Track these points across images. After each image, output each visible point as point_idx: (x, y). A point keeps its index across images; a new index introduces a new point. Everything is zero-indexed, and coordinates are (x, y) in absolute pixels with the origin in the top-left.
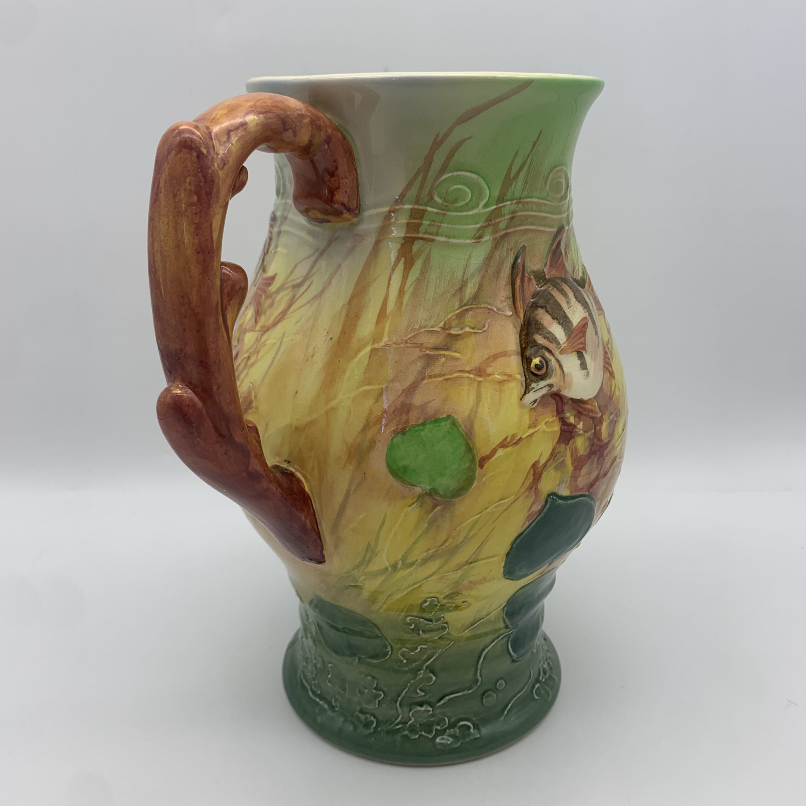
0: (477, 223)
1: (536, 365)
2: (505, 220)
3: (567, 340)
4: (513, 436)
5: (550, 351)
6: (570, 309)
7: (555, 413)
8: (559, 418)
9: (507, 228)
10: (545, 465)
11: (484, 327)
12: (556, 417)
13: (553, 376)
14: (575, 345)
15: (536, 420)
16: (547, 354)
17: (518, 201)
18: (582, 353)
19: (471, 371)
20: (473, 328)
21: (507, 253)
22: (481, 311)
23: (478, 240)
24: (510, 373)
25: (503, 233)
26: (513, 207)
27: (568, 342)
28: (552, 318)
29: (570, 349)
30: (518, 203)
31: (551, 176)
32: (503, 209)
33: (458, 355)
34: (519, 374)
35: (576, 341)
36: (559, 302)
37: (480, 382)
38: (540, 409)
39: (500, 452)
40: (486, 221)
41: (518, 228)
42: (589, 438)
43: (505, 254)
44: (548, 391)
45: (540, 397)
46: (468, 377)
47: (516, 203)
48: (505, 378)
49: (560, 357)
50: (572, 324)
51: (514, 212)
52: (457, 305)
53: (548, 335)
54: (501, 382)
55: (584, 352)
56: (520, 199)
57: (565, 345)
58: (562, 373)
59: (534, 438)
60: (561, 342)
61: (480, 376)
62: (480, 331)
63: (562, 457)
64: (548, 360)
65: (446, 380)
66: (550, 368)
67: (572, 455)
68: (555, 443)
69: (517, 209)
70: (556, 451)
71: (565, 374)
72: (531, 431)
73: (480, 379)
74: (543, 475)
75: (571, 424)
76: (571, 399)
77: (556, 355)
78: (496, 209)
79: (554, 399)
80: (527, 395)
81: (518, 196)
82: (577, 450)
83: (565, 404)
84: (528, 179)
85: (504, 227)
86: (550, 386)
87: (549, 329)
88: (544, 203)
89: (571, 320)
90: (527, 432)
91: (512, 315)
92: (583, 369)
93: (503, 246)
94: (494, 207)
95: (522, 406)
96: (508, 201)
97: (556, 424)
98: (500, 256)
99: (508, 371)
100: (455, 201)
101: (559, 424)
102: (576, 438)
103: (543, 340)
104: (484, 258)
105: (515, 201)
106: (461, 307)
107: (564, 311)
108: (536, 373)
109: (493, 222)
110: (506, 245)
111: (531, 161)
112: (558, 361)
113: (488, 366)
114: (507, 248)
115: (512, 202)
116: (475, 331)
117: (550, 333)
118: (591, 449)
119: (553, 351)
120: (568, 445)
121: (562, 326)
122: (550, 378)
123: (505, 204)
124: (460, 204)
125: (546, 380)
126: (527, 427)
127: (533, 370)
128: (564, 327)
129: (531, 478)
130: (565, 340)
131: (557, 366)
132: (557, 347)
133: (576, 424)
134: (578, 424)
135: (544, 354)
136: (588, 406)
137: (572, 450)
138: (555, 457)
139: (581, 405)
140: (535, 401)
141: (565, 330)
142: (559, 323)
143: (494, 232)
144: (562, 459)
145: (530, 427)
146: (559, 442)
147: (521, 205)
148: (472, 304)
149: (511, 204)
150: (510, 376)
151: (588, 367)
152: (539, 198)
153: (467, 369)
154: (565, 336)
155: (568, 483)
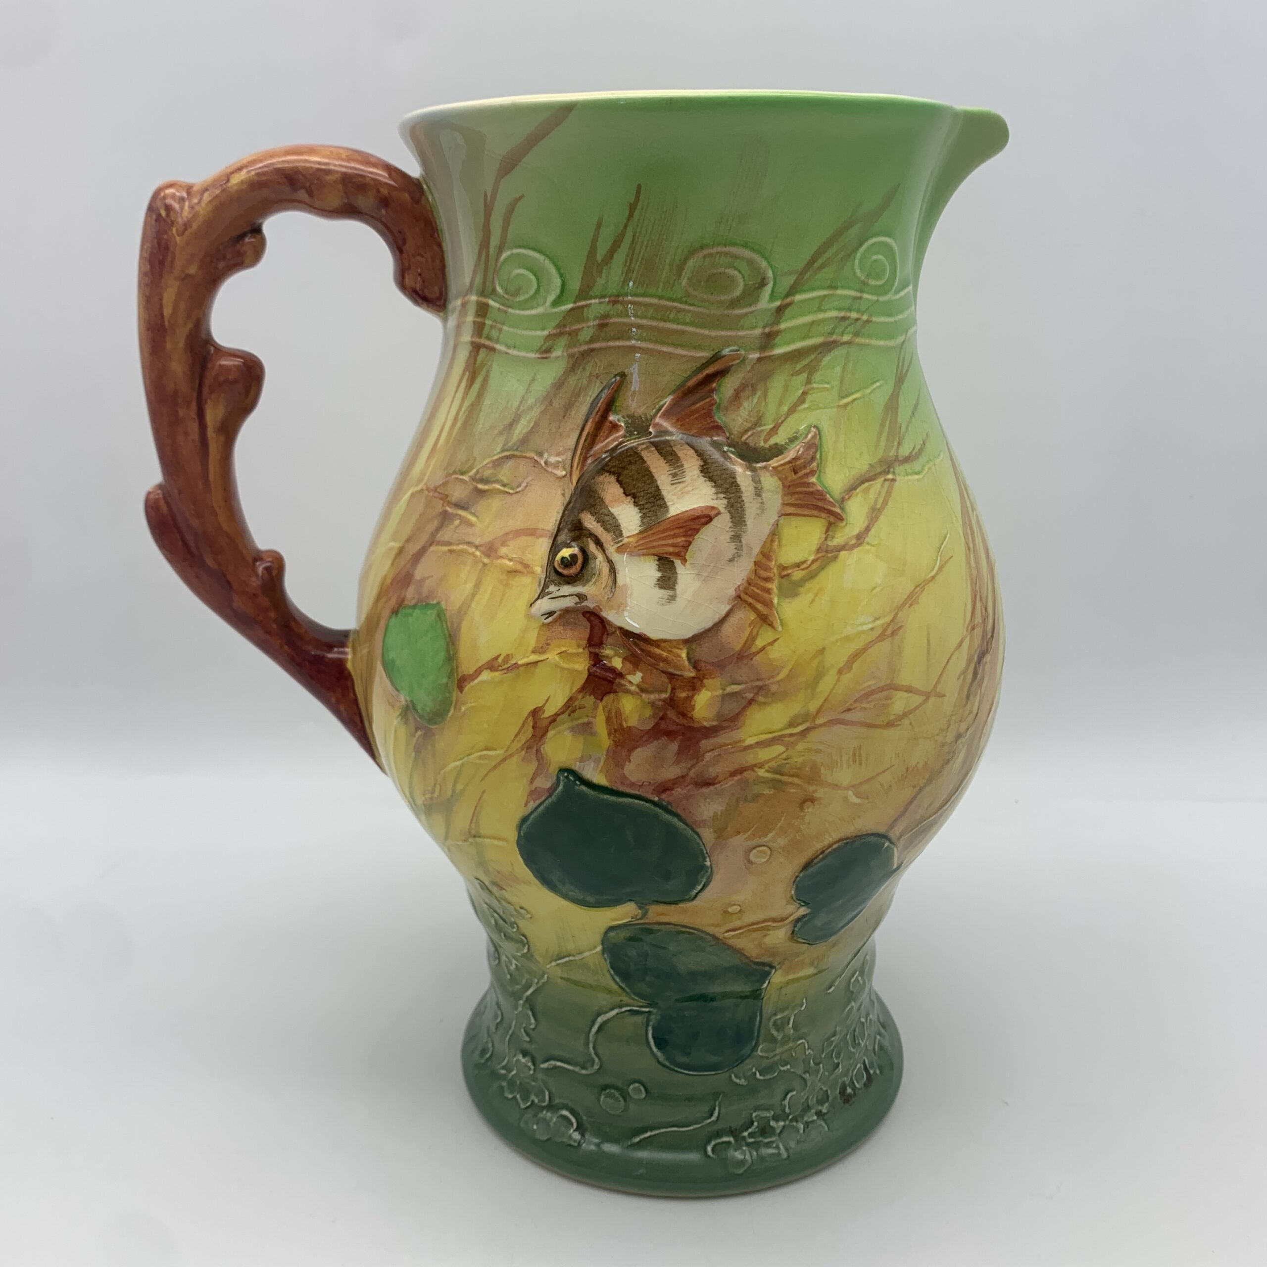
0: (543, 329)
1: (563, 558)
2: (588, 327)
3: (641, 532)
4: (508, 657)
5: (599, 543)
6: (675, 486)
7: (585, 642)
8: (591, 653)
9: (592, 341)
10: (554, 719)
11: (519, 486)
12: (584, 649)
13: (591, 583)
14: (655, 544)
15: (548, 644)
16: (592, 547)
17: (613, 299)
18: (673, 562)
19: (481, 546)
20: (504, 485)
21: (590, 382)
22: (523, 462)
23: (545, 356)
24: (529, 563)
25: (584, 348)
26: (604, 309)
27: (641, 536)
28: (624, 493)
29: (640, 548)
30: (615, 302)
31: (691, 263)
32: (585, 310)
33: (473, 519)
34: (542, 567)
35: (663, 539)
36: (653, 470)
37: (485, 565)
38: (558, 629)
39: (486, 676)
40: (557, 327)
41: (612, 344)
42: (653, 704)
43: (585, 382)
44: (576, 603)
45: (560, 610)
46: (473, 554)
47: (609, 302)
48: (519, 567)
49: (615, 557)
50: (667, 511)
51: (604, 316)
52: (499, 449)
53: (606, 518)
54: (512, 572)
55: (678, 563)
56: (618, 296)
57: (631, 540)
58: (610, 582)
59: (539, 670)
60: (626, 533)
61: (488, 556)
62: (511, 491)
63: (587, 716)
64: (590, 557)
65: (451, 551)
66: (589, 569)
67: (608, 720)
68: (574, 690)
69: (612, 313)
70: (576, 703)
71: (617, 585)
72: (533, 658)
73: (486, 560)
74: (550, 734)
75: (613, 670)
76: (621, 629)
77: (608, 552)
78: (572, 310)
79: (589, 620)
80: (539, 601)
81: (614, 291)
82: (621, 715)
83: (608, 634)
84: (633, 265)
85: (588, 338)
86: (581, 597)
87: (610, 509)
88: (675, 307)
89: (668, 504)
90: (528, 657)
91: (565, 476)
92: (662, 587)
93: (584, 369)
94: (570, 306)
95: (529, 616)
96: (595, 298)
97: (581, 660)
98: (577, 384)
99: (528, 557)
100: (517, 293)
101: (587, 661)
102: (620, 694)
103: (595, 523)
104: (552, 383)
105: (607, 300)
106: (503, 451)
107: (658, 487)
108: (560, 570)
109: (568, 329)
110: (589, 367)
111: (634, 236)
112: (610, 562)
113: (504, 544)
114: (590, 373)
115: (603, 300)
116: (506, 489)
117: (611, 515)
118: (657, 724)
119: (604, 545)
120: (601, 700)
121: (641, 509)
122: (584, 585)
123: (588, 302)
124: (521, 298)
125: (574, 586)
126: (530, 649)
127: (556, 564)
128: (644, 511)
129: (529, 732)
130: (637, 532)
131: (606, 569)
132: (614, 539)
133: (624, 671)
134: (629, 674)
135: (588, 545)
136: (658, 651)
137: (610, 712)
138: (573, 711)
139: (641, 643)
140: (551, 614)
141: (642, 518)
142: (636, 504)
143: (569, 346)
144: (585, 720)
145: (534, 652)
146: (583, 689)
147: (619, 307)
148: (517, 450)
149: (600, 303)
150: (526, 566)
151: (679, 587)
152: (661, 298)
153: (477, 541)
154: (640, 526)
155: (602, 764)
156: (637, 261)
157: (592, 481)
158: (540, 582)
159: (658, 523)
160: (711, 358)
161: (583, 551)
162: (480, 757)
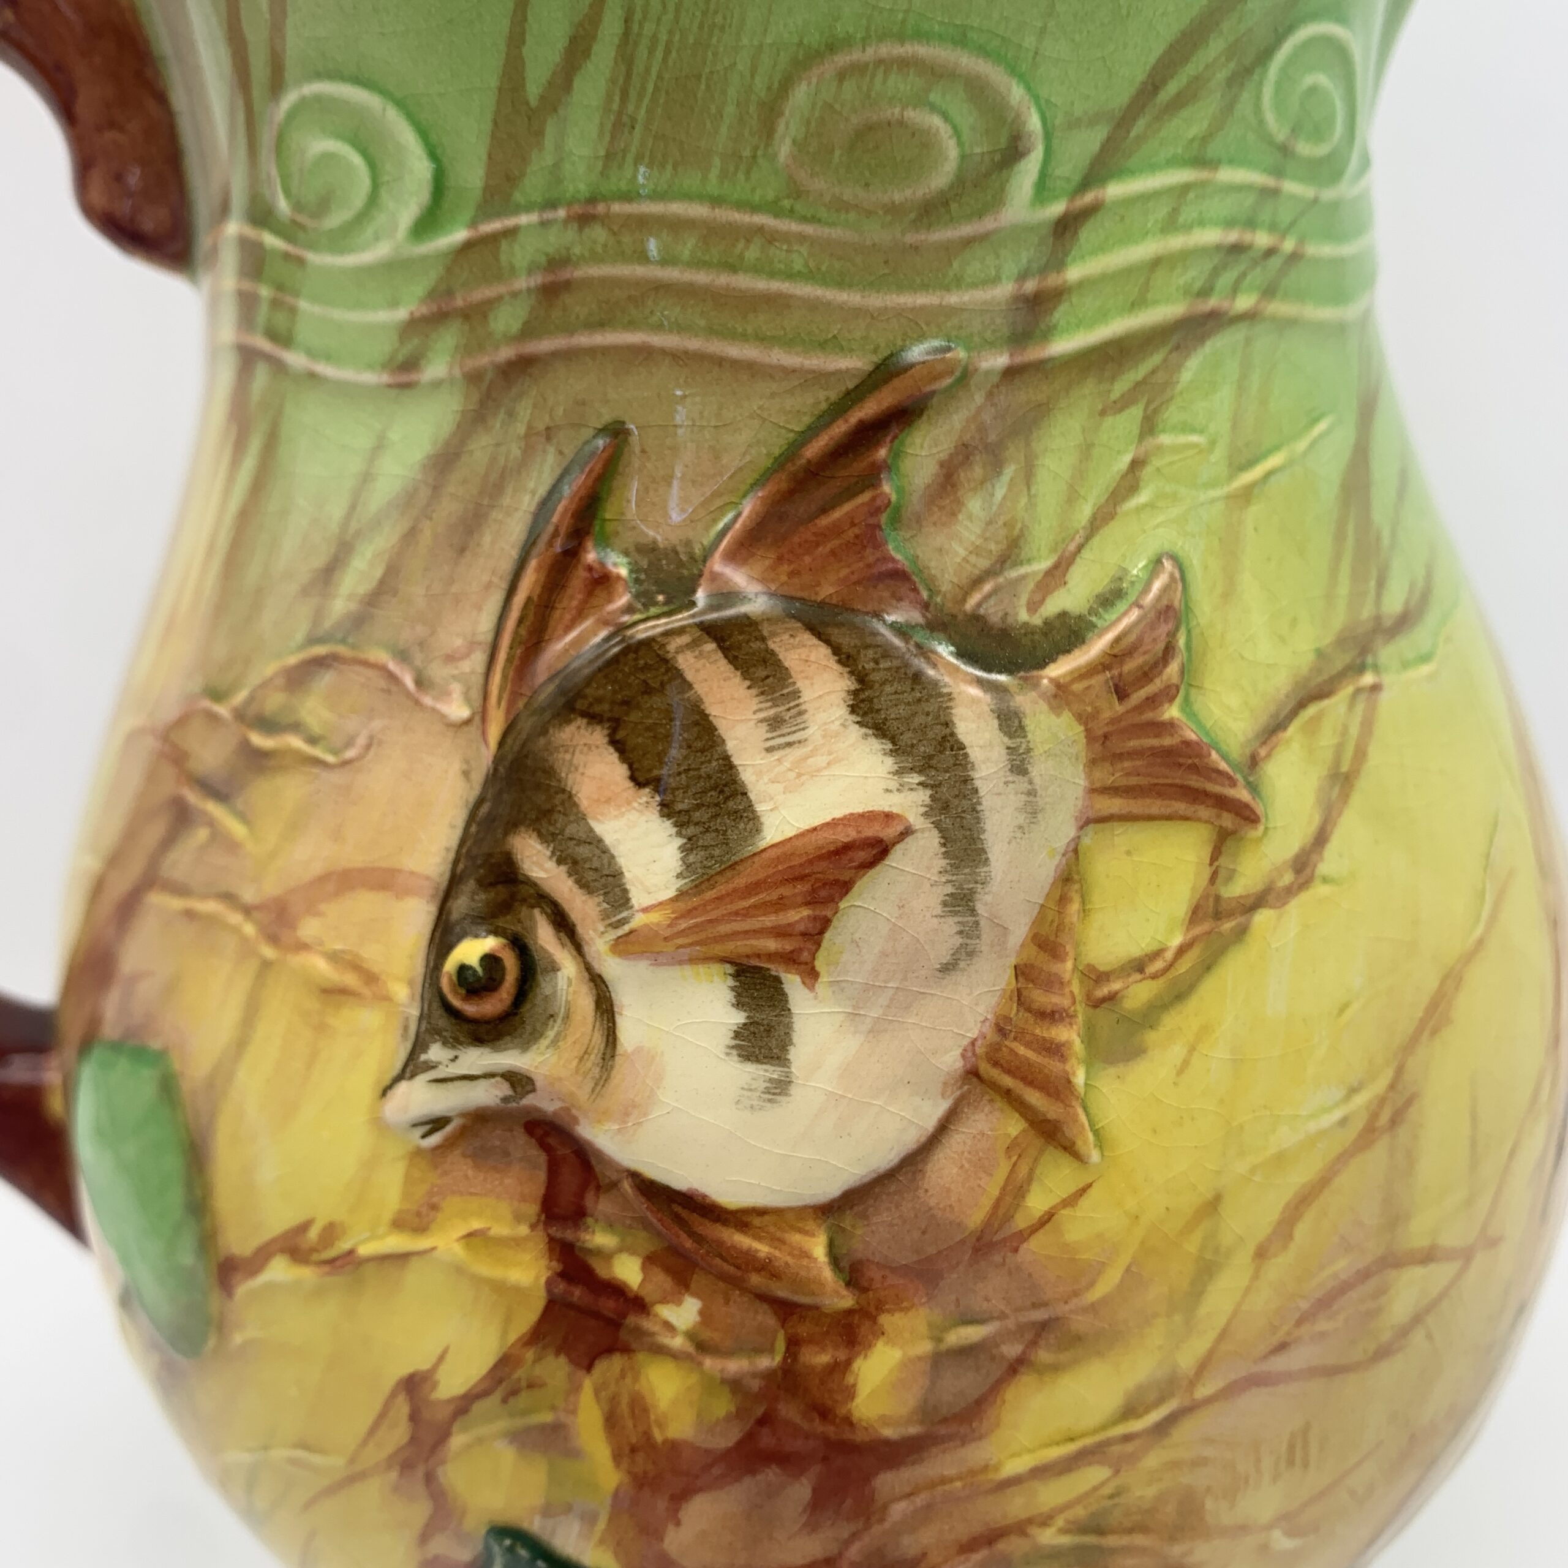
0: (394, 304)
1: (463, 969)
2: (515, 295)
3: (681, 895)
4: (331, 1232)
5: (563, 924)
6: (777, 755)
7: (532, 1209)
8: (552, 1240)
9: (527, 332)
10: (464, 1405)
11: (349, 743)
12: (533, 1227)
13: (544, 1042)
14: (724, 928)
15: (434, 1207)
16: (545, 936)
17: (577, 209)
18: (778, 980)
19: (257, 908)
20: (312, 740)
21: (528, 451)
22: (357, 676)
23: (404, 378)
24: (375, 969)
25: (506, 353)
26: (557, 239)
27: (682, 906)
28: (633, 778)
29: (680, 941)
30: (584, 220)
31: (800, 95)
32: (504, 245)
33: (237, 829)
34: (411, 983)
35: (746, 913)
36: (713, 710)
37: (266, 965)
38: (460, 1167)
39: (279, 1270)
40: (432, 295)
41: (583, 340)
42: (735, 1385)
43: (516, 451)
44: (505, 1099)
45: (463, 1115)
46: (236, 930)
47: (568, 220)
48: (350, 980)
49: (611, 967)
50: (758, 830)
51: (556, 262)
52: (300, 637)
53: (583, 851)
54: (334, 994)
55: (792, 983)
56: (592, 200)
57: (654, 918)
58: (598, 1040)
59: (414, 1276)
60: (638, 898)
61: (273, 939)
62: (330, 759)
63: (553, 1408)
64: (541, 964)
65: (190, 915)
66: (539, 1000)
67: (611, 1421)
68: (513, 1337)
69: (577, 250)
70: (520, 1373)
71: (620, 1050)
72: (396, 1242)
73: (268, 952)
74: (457, 1440)
75: (617, 1290)
76: (635, 1176)
77: (590, 951)
78: (468, 246)
79: (544, 1146)
80: (403, 1087)
81: (582, 187)
82: (645, 1410)
83: (598, 1188)
84: (631, 108)
85: (515, 327)
86: (519, 1082)
87: (593, 824)
88: (760, 230)
89: (760, 808)
90: (381, 1237)
91: (468, 722)
92: (748, 1056)
93: (511, 414)
94: (459, 235)
95: (378, 1124)
96: (528, 208)
97: (527, 1257)
98: (493, 459)
99: (372, 954)
100: (323, 206)
101: (544, 1262)
102: (641, 1357)
103: (551, 865)
104: (429, 457)
105: (561, 213)
106: (312, 640)
107: (726, 758)
108: (456, 1002)
109: (459, 302)
110: (525, 410)
111: (627, 20)
112: (598, 983)
113: (312, 910)
114: (530, 427)
115: (549, 215)
116: (317, 752)
117: (596, 842)
118: (749, 1437)
119: (580, 929)
120: (589, 1368)
121: (680, 825)
122: (525, 1047)
123: (510, 222)
124: (335, 219)
125: (497, 1050)
126: (388, 1215)
127: (445, 984)
128: (691, 830)
129: (398, 1433)
130: (671, 893)
131: (585, 1003)
132: (605, 916)
133: (648, 1294)
134: (664, 1301)
135: (533, 929)
136: (742, 1241)
137: (614, 1400)
138: (514, 1392)
139: (694, 1219)
140: (436, 1123)
141: (687, 850)
142: (667, 810)
143: (467, 350)
144: (547, 1417)
145: (399, 1224)
146: (537, 1336)
147: (598, 233)
148: (343, 641)
149: (544, 224)
150: (371, 978)
151: (800, 1054)
152: (716, 201)
153: (249, 895)
154: (679, 876)
155: (602, 1525)
156: (641, 96)
157: (542, 741)
158: (406, 1028)
159: (732, 867)
160: (870, 375)
161: (520, 946)
162: (293, 1462)
